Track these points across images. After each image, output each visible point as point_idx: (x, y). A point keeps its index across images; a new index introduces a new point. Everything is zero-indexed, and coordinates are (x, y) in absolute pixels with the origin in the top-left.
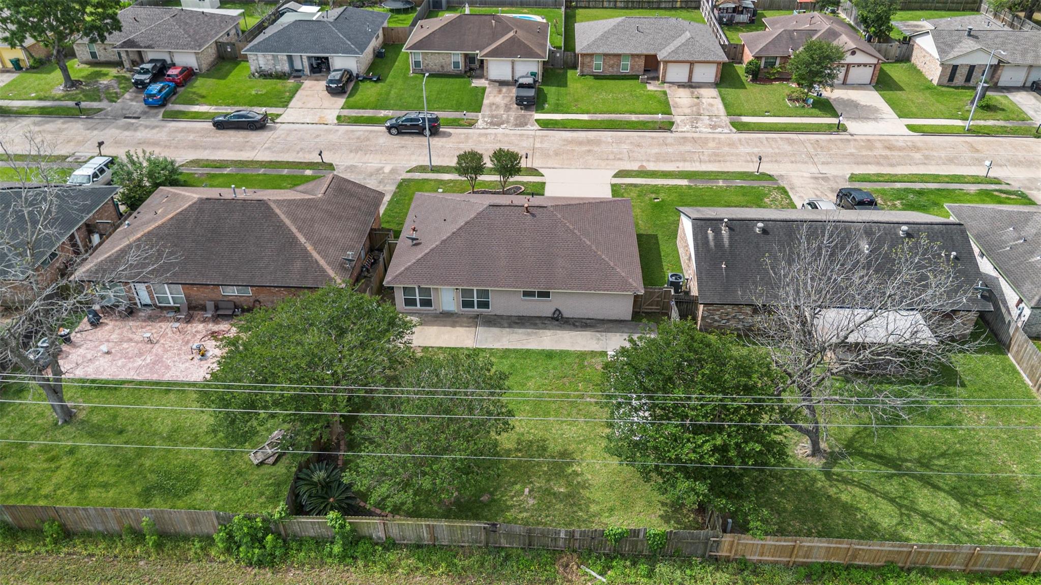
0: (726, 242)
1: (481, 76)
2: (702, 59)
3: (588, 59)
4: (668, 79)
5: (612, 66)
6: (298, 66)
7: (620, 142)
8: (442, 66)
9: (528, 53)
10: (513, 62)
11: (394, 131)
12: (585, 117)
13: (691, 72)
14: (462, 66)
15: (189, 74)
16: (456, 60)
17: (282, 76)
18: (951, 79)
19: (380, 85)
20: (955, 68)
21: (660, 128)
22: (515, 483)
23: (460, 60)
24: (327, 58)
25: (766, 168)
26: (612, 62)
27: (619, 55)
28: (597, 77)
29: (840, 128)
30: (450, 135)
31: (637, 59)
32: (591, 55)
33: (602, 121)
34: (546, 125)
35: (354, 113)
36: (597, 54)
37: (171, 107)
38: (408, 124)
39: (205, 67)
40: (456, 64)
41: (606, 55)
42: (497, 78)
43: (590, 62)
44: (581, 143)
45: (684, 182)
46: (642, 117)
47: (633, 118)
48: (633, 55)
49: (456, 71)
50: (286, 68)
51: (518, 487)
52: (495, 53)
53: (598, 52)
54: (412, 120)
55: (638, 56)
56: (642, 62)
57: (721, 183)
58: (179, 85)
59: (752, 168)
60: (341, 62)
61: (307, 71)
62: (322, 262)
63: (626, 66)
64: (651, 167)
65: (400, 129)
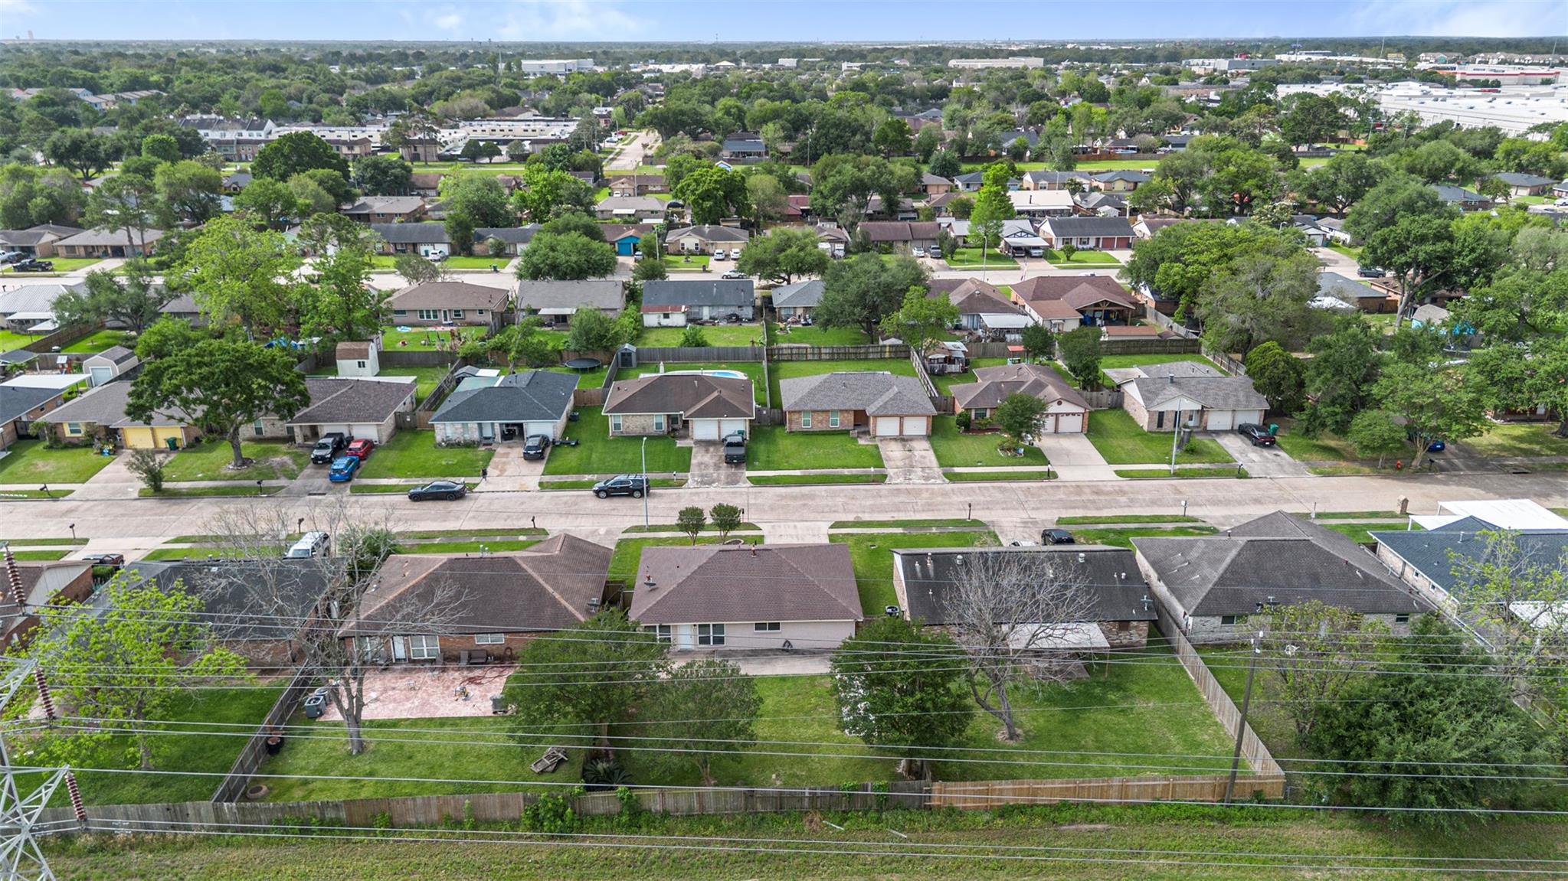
0: (932, 572)
1: (685, 437)
2: (911, 412)
3: (796, 416)
4: (879, 433)
5: (822, 422)
6: (488, 433)
7: (835, 496)
8: (644, 428)
9: (735, 412)
10: (719, 422)
11: (603, 494)
12: (798, 473)
13: (901, 425)
14: (664, 427)
15: (369, 446)
16: (658, 422)
17: (470, 445)
18: (1160, 424)
19: (578, 450)
20: (1161, 414)
21: (873, 481)
23: (663, 421)
24: (520, 426)
25: (976, 515)
26: (821, 418)
27: (827, 411)
28: (807, 433)
29: (1050, 475)
30: (661, 495)
31: (846, 415)
32: (799, 412)
33: (815, 476)
34: (758, 482)
35: (556, 479)
36: (805, 411)
38: (617, 486)
39: (385, 439)
40: (658, 426)
41: (814, 411)
42: (703, 438)
43: (798, 419)
44: (795, 498)
46: (855, 471)
47: (846, 472)
48: (841, 411)
49: (659, 432)
50: (476, 436)
52: (701, 413)
53: (806, 408)
54: (621, 482)
55: (847, 411)
56: (851, 417)
57: (934, 530)
58: (363, 458)
59: (964, 516)
60: (535, 428)
61: (498, 438)
62: (570, 608)
63: (837, 422)
64: (866, 517)
65: (609, 492)
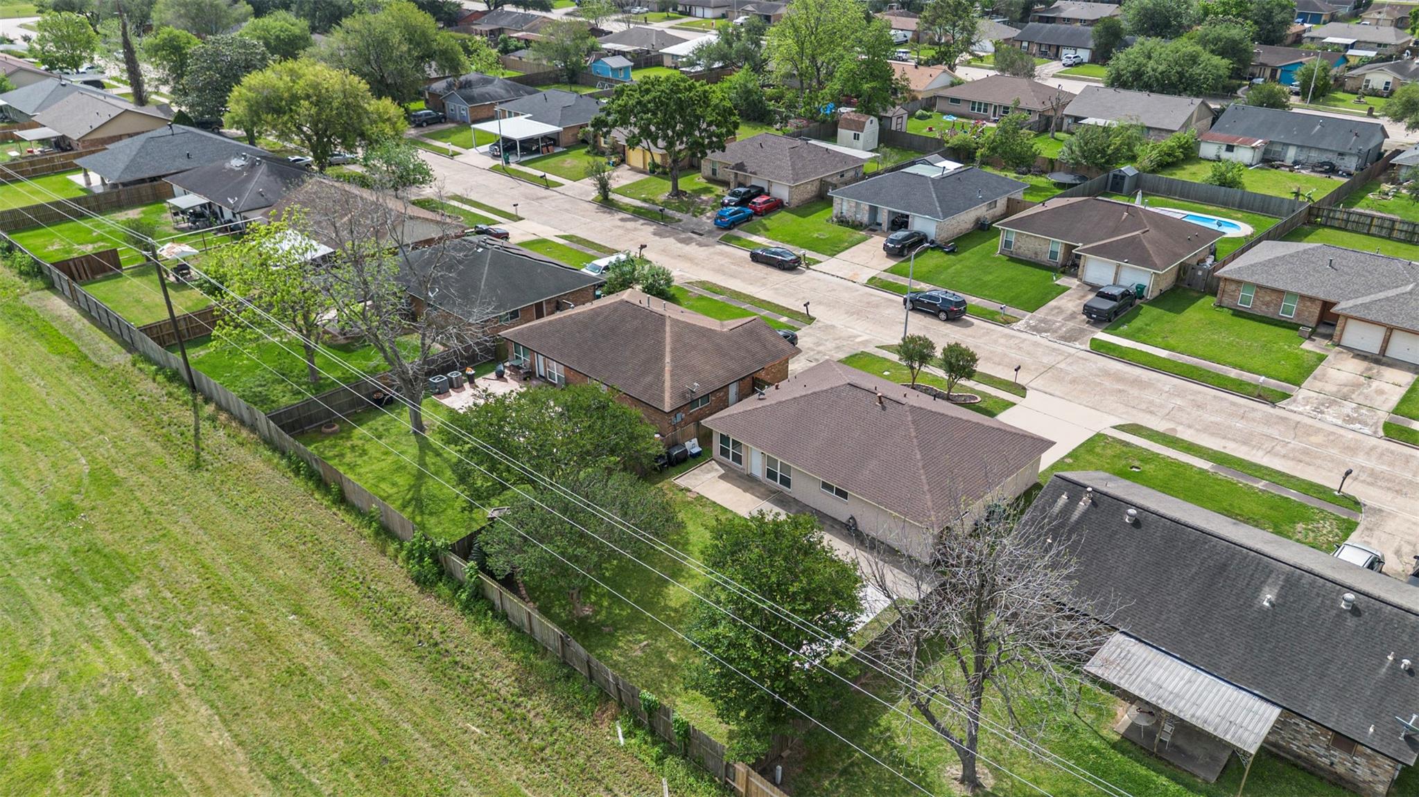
0: (1076, 515)
1: (1075, 276)
2: (1407, 326)
3: (1233, 287)
4: (1344, 342)
5: (1267, 304)
7: (1180, 394)
8: (1036, 253)
9: (1143, 260)
10: (1118, 266)
11: (908, 305)
12: (1164, 354)
13: (1386, 341)
14: (1058, 258)
15: (777, 206)
16: (1054, 249)
17: (857, 226)
19: (952, 257)
21: (1259, 396)
22: (643, 633)
23: (1060, 250)
24: (911, 218)
25: (1351, 488)
26: (1268, 299)
27: (1281, 292)
28: (1238, 313)
30: (972, 327)
31: (1309, 304)
32: (1239, 282)
33: (1180, 365)
34: (1100, 347)
35: (891, 278)
36: (1247, 283)
37: (736, 232)
38: (926, 301)
39: (795, 202)
40: (1053, 254)
41: (1260, 287)
42: (1095, 282)
43: (1234, 291)
44: (1118, 378)
45: (1206, 465)
47: (1233, 373)
48: (1303, 297)
49: (1052, 263)
50: (865, 218)
51: (642, 637)
52: (1097, 251)
53: (1250, 280)
54: (931, 297)
55: (1312, 299)
56: (1316, 310)
57: (1261, 485)
58: (756, 213)
59: (1331, 481)
60: (921, 224)
61: (884, 226)
63: (1290, 309)
65: (917, 304)
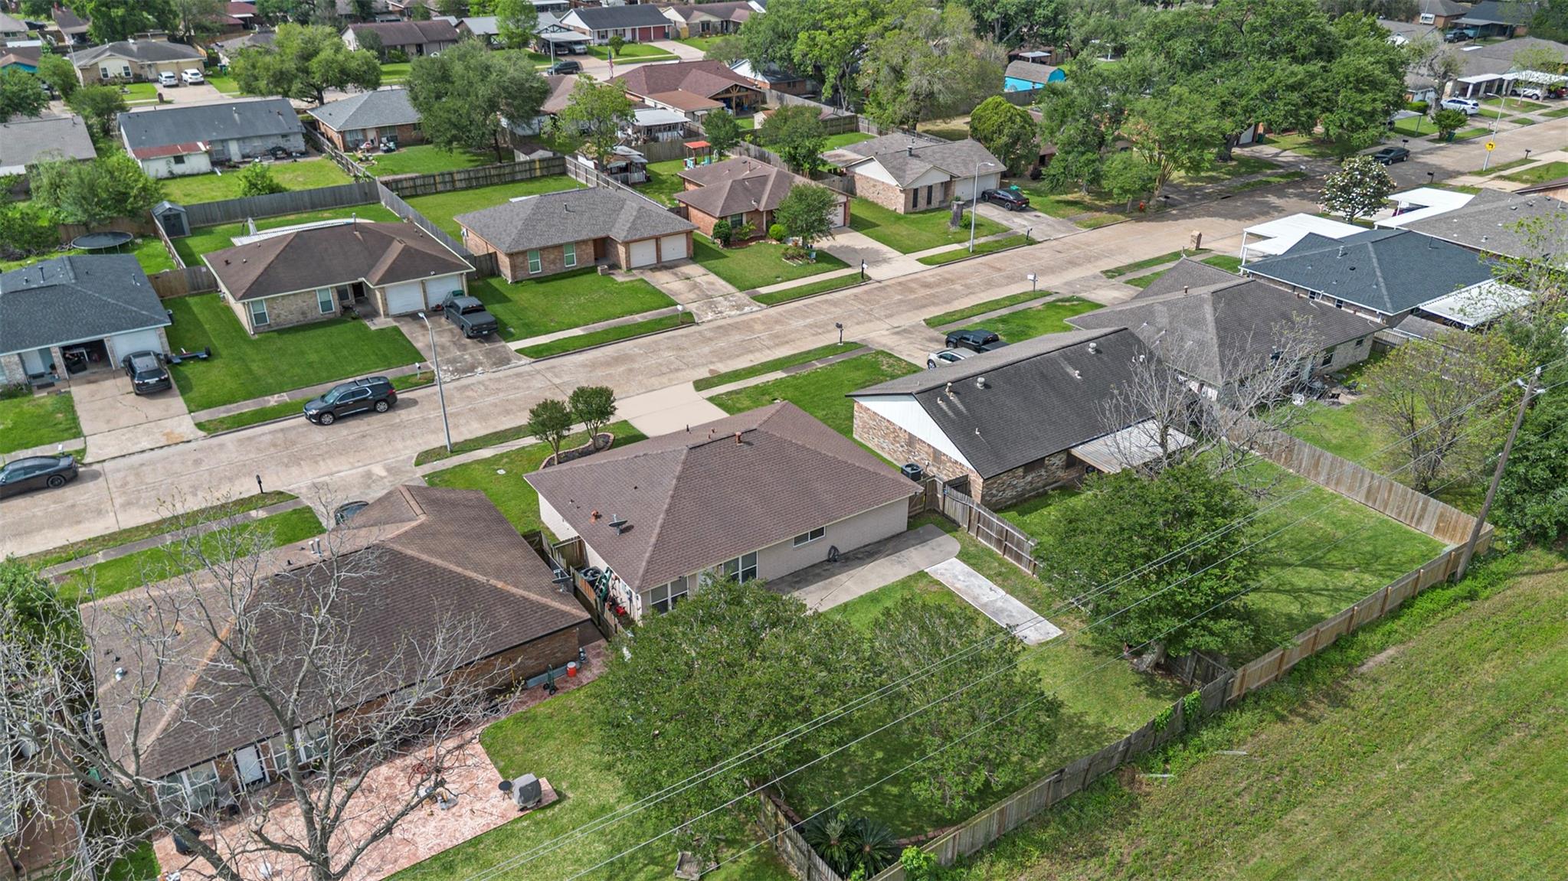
0: (961, 407)
1: (377, 314)
2: (670, 230)
3: (521, 259)
4: (634, 264)
5: (553, 262)
6: (38, 366)
7: (654, 350)
8: (303, 313)
9: (443, 266)
10: (422, 282)
11: (327, 418)
12: (577, 332)
13: (658, 249)
14: (335, 306)
16: (326, 299)
18: (915, 205)
19: (219, 362)
20: (916, 191)
21: (683, 323)
23: (332, 297)
24: (101, 343)
26: (552, 257)
27: (560, 246)
28: (540, 280)
29: (863, 278)
30: (414, 402)
31: (584, 247)
32: (523, 253)
33: (606, 332)
34: (538, 353)
35: (220, 413)
36: (532, 250)
38: (350, 401)
40: (326, 305)
41: (543, 249)
42: (403, 311)
43: (523, 263)
45: (780, 375)
46: (649, 315)
47: (638, 318)
48: (577, 243)
49: (328, 315)
50: (19, 376)
52: (394, 276)
53: (533, 246)
54: (348, 393)
55: (584, 242)
56: (590, 250)
59: (833, 338)
60: (127, 343)
61: (62, 370)
62: (532, 596)
63: (573, 260)
64: (723, 368)
65: (336, 414)
